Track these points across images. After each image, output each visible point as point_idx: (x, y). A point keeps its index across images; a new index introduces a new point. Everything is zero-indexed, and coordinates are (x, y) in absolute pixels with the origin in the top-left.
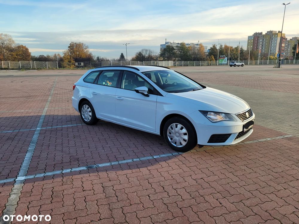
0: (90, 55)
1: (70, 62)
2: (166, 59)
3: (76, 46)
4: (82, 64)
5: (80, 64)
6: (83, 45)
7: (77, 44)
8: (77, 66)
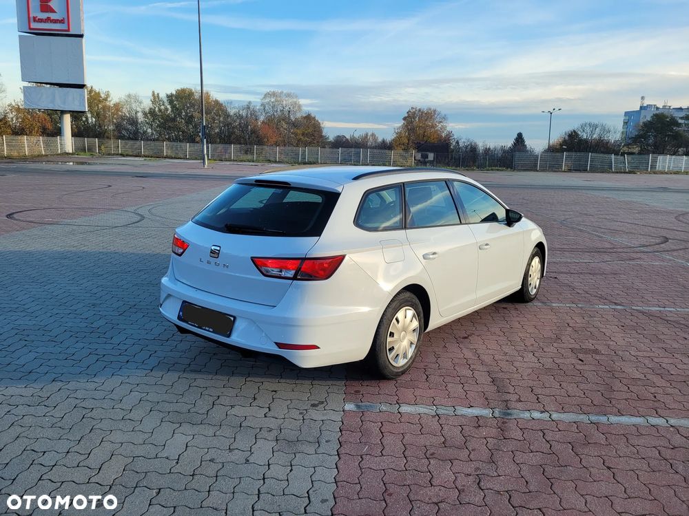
0: (449, 135)
3: (420, 117)
4: (431, 156)
5: (427, 157)
6: (435, 114)
7: (422, 112)
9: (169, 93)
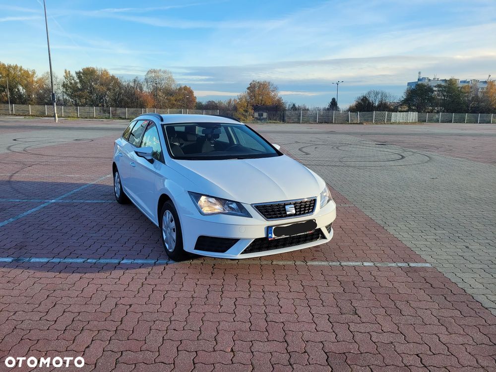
0: (279, 100)
1: (246, 111)
2: (413, 109)
3: (259, 87)
4: (265, 115)
5: (262, 115)
6: (269, 85)
7: (261, 84)
8: (256, 118)
9: (78, 71)
